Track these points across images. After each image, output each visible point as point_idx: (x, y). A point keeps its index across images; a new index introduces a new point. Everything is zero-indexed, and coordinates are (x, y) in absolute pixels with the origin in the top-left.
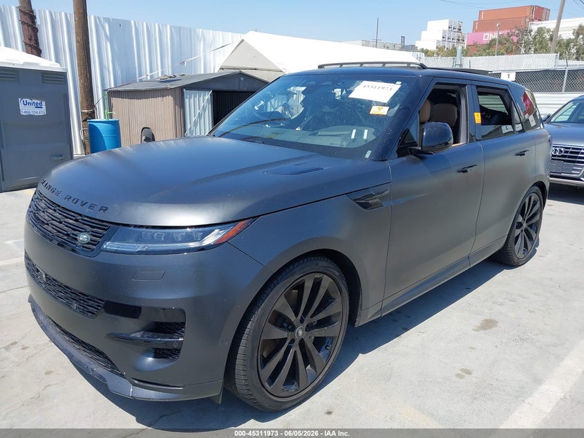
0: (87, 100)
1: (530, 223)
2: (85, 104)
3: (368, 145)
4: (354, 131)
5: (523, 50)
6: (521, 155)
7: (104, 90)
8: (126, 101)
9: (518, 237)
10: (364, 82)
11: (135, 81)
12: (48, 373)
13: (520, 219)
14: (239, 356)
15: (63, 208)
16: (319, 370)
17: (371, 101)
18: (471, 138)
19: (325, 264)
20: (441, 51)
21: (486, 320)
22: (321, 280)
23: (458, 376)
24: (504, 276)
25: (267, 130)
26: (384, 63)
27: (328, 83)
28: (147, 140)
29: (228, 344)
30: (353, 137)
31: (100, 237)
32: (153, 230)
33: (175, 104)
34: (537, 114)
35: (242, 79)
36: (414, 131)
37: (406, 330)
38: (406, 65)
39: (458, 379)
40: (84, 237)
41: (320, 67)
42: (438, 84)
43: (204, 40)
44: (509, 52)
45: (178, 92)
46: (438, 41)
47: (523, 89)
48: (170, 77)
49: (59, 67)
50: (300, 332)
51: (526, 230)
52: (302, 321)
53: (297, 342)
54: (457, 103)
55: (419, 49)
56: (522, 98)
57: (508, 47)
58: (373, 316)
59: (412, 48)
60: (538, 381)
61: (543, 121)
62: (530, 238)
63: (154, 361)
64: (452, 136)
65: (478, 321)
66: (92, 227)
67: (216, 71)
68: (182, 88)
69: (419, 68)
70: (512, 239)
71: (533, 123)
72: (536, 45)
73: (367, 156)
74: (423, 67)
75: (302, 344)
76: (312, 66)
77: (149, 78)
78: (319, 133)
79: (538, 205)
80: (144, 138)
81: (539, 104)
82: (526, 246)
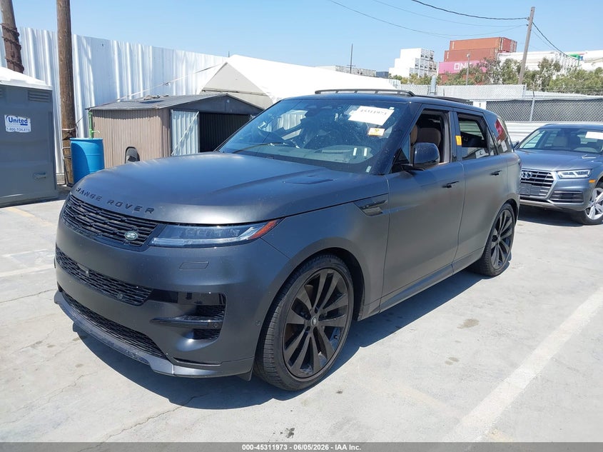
0: (68, 119)
1: (505, 236)
2: (66, 123)
3: (367, 162)
4: (355, 149)
5: (492, 80)
6: (496, 175)
7: (84, 109)
8: (109, 120)
9: (493, 249)
10: (361, 107)
11: (115, 101)
12: (79, 366)
13: (495, 233)
14: (268, 337)
15: (105, 210)
16: (329, 357)
17: (369, 124)
18: (454, 159)
19: (336, 261)
20: (413, 79)
21: (469, 320)
22: (332, 276)
23: (447, 362)
24: (482, 285)
25: (272, 148)
26: (377, 91)
27: (329, 107)
28: (132, 159)
29: (260, 325)
30: (354, 154)
31: (148, 234)
32: (198, 228)
33: (163, 124)
34: (509, 140)
35: (228, 101)
36: (406, 151)
37: (400, 328)
38: (396, 93)
39: (447, 365)
40: (131, 235)
41: (317, 92)
42: (425, 109)
43: (187, 62)
44: (479, 81)
45: (166, 112)
46: (411, 69)
47: (496, 116)
48: (154, 98)
49: (45, 85)
50: (315, 321)
51: (501, 244)
52: (316, 311)
53: (312, 329)
54: (440, 128)
55: (392, 75)
56: (495, 125)
57: (478, 77)
58: (374, 311)
59: (386, 75)
60: (514, 365)
61: (513, 147)
62: (505, 251)
63: (194, 342)
64: (439, 154)
65: (461, 321)
66: (138, 226)
67: (198, 93)
68: (169, 109)
69: (408, 96)
70: (489, 251)
71: (505, 149)
72: (503, 75)
73: (368, 170)
74: (411, 94)
75: (316, 332)
76: (309, 92)
77: (130, 98)
78: (323, 151)
79: (511, 221)
80: (128, 158)
81: (511, 132)
82: (501, 258)
